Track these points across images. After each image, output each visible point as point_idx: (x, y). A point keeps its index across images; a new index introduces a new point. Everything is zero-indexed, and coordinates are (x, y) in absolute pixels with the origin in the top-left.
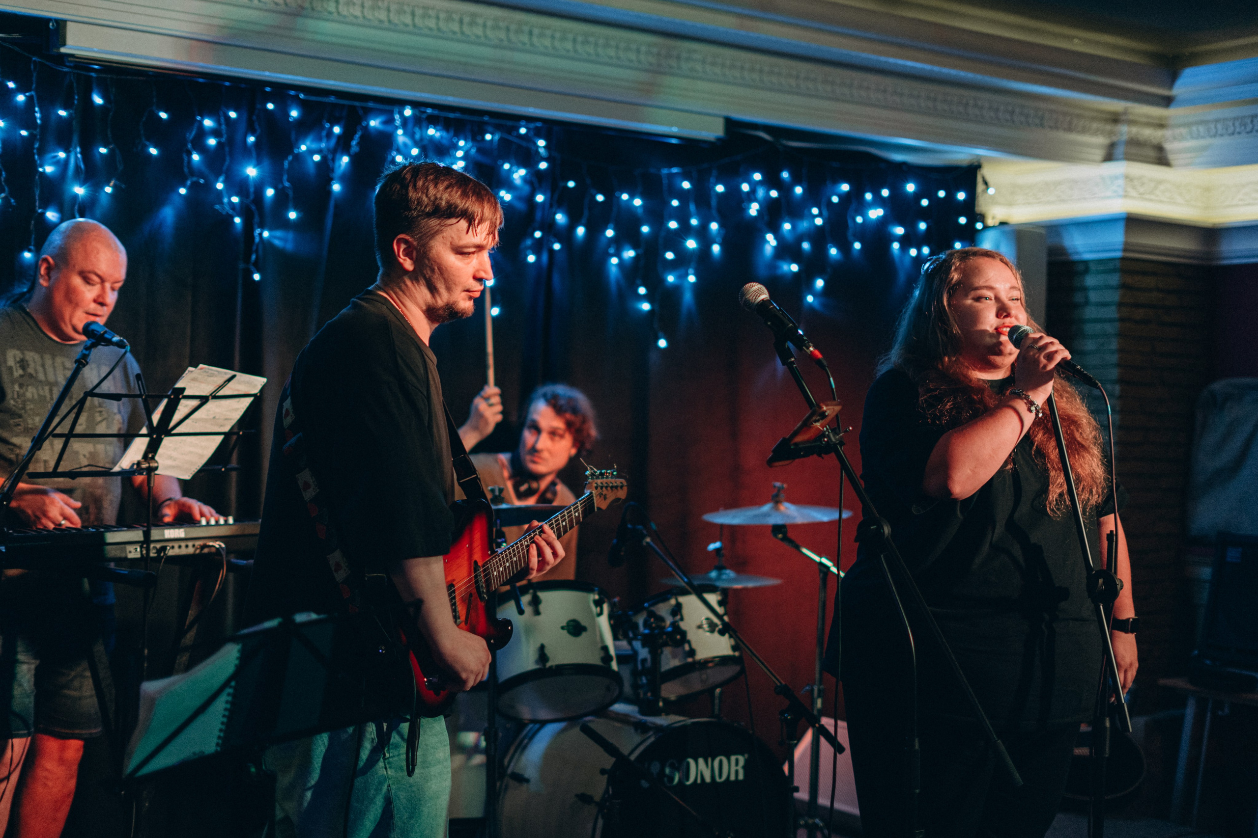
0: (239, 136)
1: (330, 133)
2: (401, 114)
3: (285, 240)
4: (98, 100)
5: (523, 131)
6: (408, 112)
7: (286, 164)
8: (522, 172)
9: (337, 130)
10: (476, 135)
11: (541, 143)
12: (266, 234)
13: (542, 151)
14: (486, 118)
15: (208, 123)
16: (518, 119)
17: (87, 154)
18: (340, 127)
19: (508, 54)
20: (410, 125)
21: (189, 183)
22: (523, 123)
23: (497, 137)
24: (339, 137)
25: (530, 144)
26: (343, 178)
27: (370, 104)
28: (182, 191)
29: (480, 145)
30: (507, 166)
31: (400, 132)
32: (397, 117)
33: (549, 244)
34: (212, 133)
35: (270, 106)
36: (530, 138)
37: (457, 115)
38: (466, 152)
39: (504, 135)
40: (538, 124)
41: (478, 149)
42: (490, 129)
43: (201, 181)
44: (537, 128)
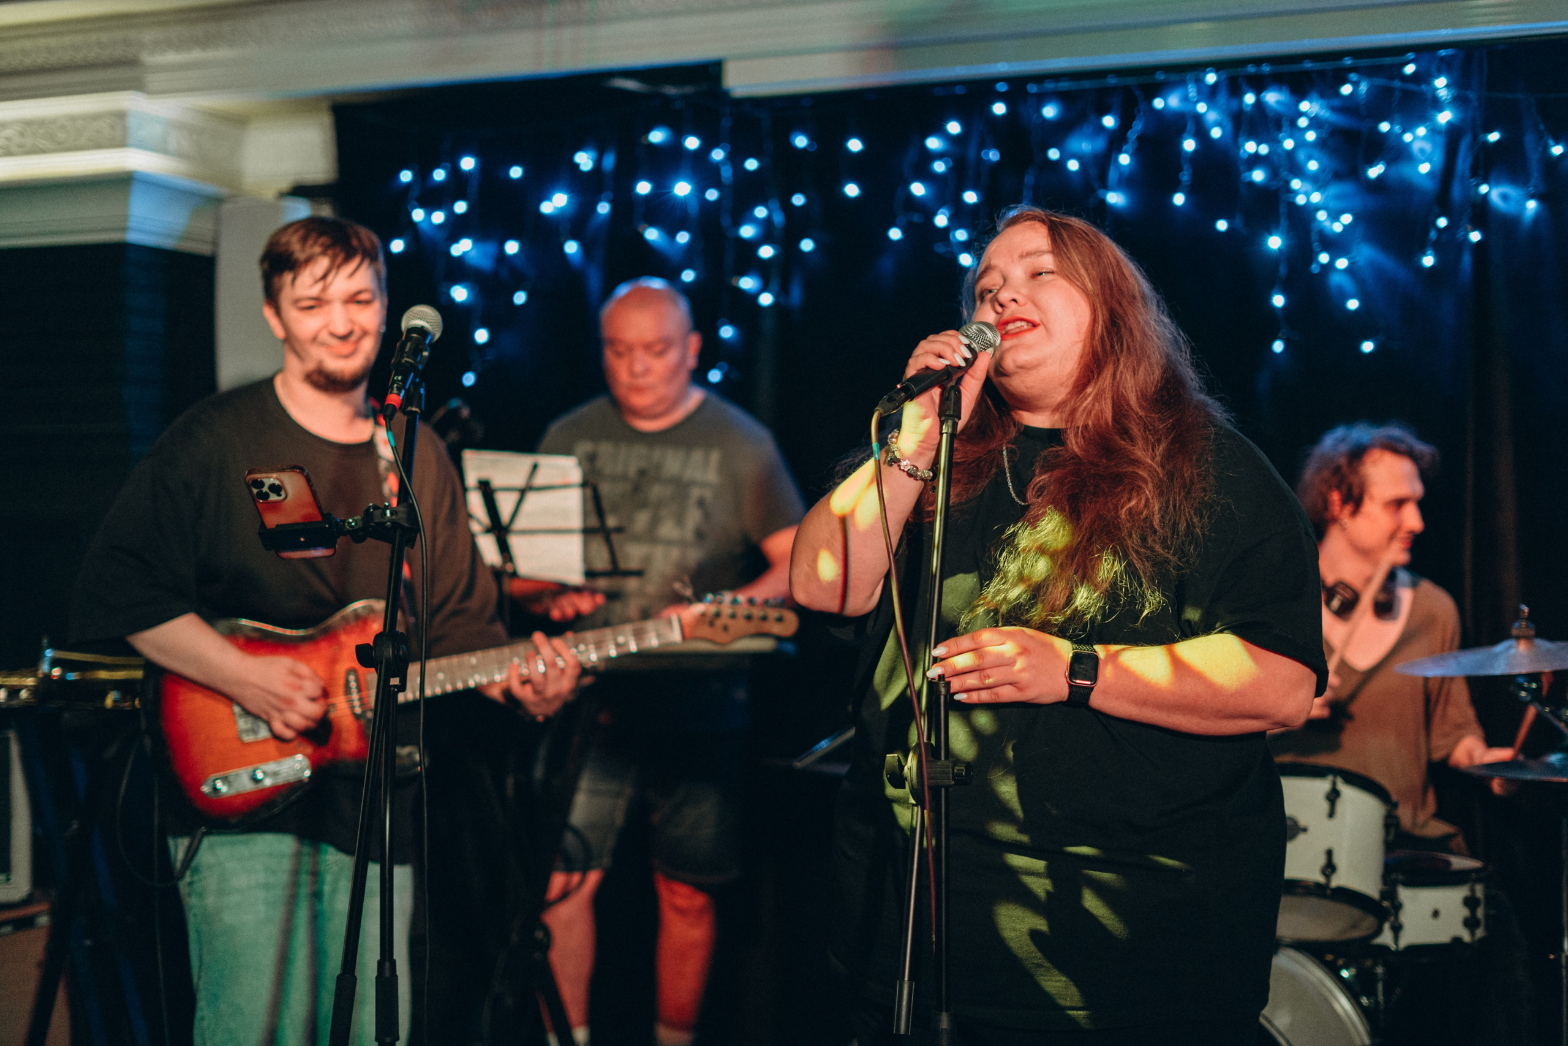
0: (971, 154)
1: (1102, 128)
2: (1199, 82)
4: (801, 141)
5: (1410, 69)
6: (1211, 78)
7: (1028, 181)
8: (1421, 131)
9: (1109, 121)
10: (1326, 90)
11: (1441, 82)
13: (1444, 96)
14: (1348, 61)
15: (933, 143)
16: (1399, 51)
17: (786, 206)
18: (1115, 115)
20: (1222, 98)
21: (902, 223)
22: (1411, 55)
23: (1363, 87)
24: (1112, 131)
25: (1424, 87)
26: (1127, 183)
27: (1160, 76)
28: (895, 234)
29: (1336, 102)
30: (1384, 127)
31: (1201, 107)
32: (1192, 91)
33: (1460, 235)
34: (939, 156)
35: (999, 109)
36: (1422, 78)
37: (1308, 65)
38: (1315, 117)
39: (1379, 81)
40: (1443, 53)
41: (1333, 109)
42: (1353, 76)
43: (916, 218)
44: (1442, 59)
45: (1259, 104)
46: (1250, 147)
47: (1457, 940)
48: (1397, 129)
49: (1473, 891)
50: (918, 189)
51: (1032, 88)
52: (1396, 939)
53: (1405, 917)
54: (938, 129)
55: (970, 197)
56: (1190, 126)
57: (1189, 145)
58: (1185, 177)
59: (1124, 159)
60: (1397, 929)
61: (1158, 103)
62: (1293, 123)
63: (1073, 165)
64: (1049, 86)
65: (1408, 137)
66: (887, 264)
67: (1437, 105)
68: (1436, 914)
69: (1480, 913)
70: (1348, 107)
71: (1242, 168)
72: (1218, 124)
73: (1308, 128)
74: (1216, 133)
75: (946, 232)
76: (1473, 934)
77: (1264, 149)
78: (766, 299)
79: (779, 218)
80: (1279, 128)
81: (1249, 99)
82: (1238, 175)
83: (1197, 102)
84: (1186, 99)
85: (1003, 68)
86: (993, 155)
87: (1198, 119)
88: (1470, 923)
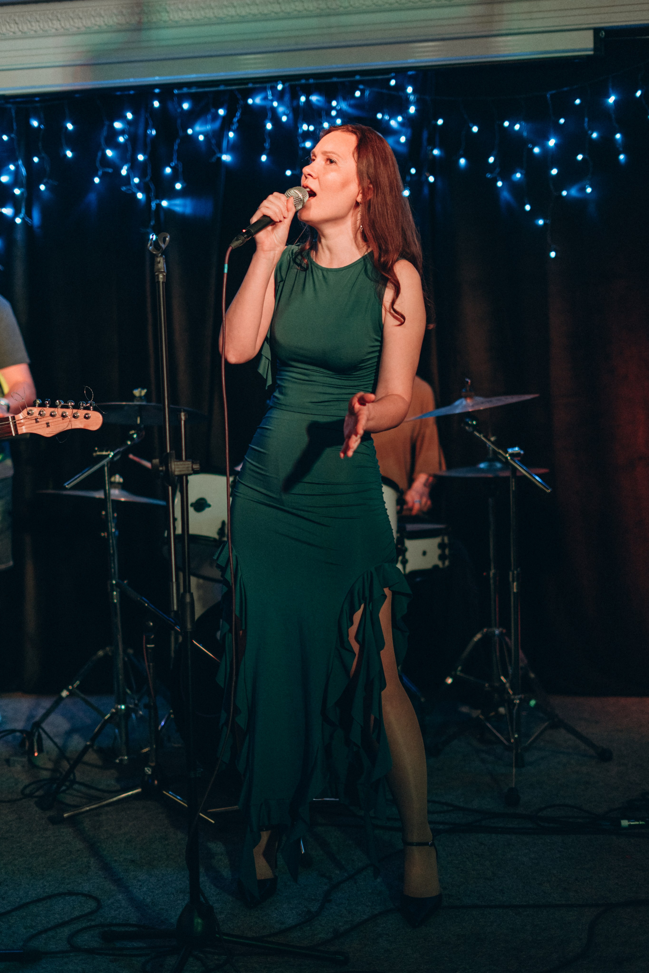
0: (141, 131)
1: (217, 115)
2: (274, 88)
3: (185, 206)
4: (35, 124)
5: (393, 82)
6: (280, 87)
7: (176, 147)
8: (400, 119)
9: (221, 112)
10: (348, 95)
11: (410, 90)
12: (165, 203)
13: (412, 98)
14: (358, 77)
15: (118, 125)
16: (387, 72)
17: (28, 164)
18: (224, 109)
19: (333, 20)
20: (287, 98)
21: (100, 173)
22: (394, 74)
23: (367, 93)
24: (224, 118)
25: (401, 94)
26: (232, 149)
27: (250, 85)
28: (97, 180)
29: (352, 102)
30: (379, 116)
31: (275, 104)
32: (269, 93)
33: (423, 178)
34: (122, 132)
35: (156, 104)
36: (400, 87)
37: (335, 80)
38: (340, 109)
39: (376, 90)
40: (410, 73)
41: (350, 106)
42: (361, 87)
43: (110, 170)
44: (411, 76)
45: (308, 101)
46: (305, 127)
47: (436, 567)
48: (387, 117)
49: (443, 540)
50: (109, 153)
51: (176, 91)
52: (404, 568)
53: (408, 555)
54: (121, 117)
55: (141, 157)
56: (269, 115)
57: (269, 126)
58: (267, 145)
59: (231, 135)
60: (405, 562)
61: (250, 101)
62: (328, 114)
63: (201, 138)
64: (185, 90)
65: (393, 123)
66: (92, 197)
67: (408, 104)
68: (424, 553)
69: (447, 551)
70: (359, 104)
71: (300, 139)
72: (284, 114)
73: (337, 116)
74: (284, 119)
75: (128, 179)
76: (444, 563)
77: (312, 128)
78: (18, 221)
79: (23, 171)
80: (320, 116)
81: (303, 99)
82: (298, 144)
83: (272, 101)
84: (265, 98)
85: (157, 79)
86: (154, 132)
87: (273, 110)
88: (442, 557)
